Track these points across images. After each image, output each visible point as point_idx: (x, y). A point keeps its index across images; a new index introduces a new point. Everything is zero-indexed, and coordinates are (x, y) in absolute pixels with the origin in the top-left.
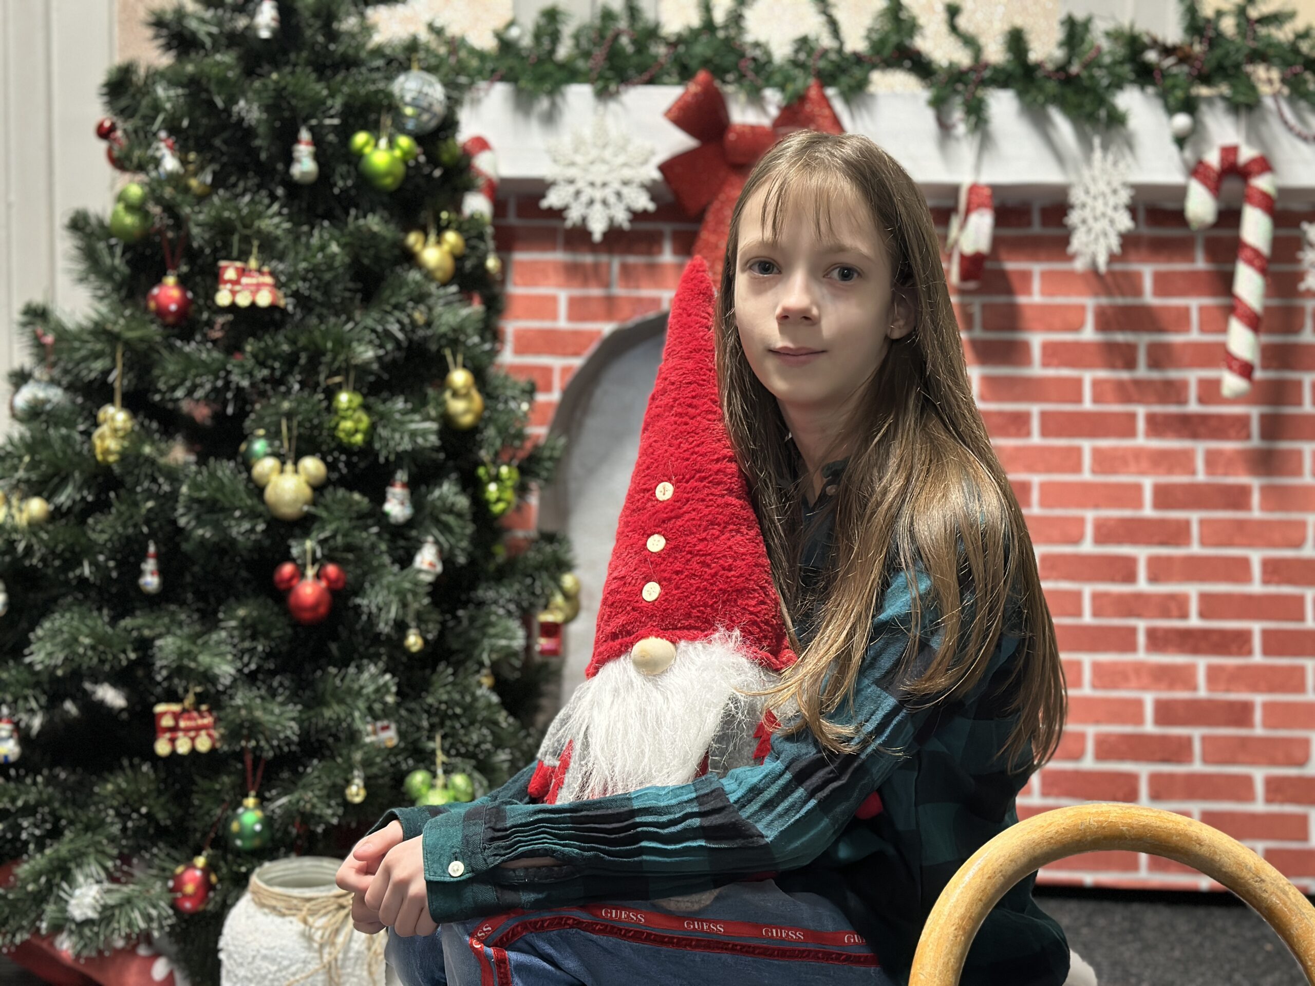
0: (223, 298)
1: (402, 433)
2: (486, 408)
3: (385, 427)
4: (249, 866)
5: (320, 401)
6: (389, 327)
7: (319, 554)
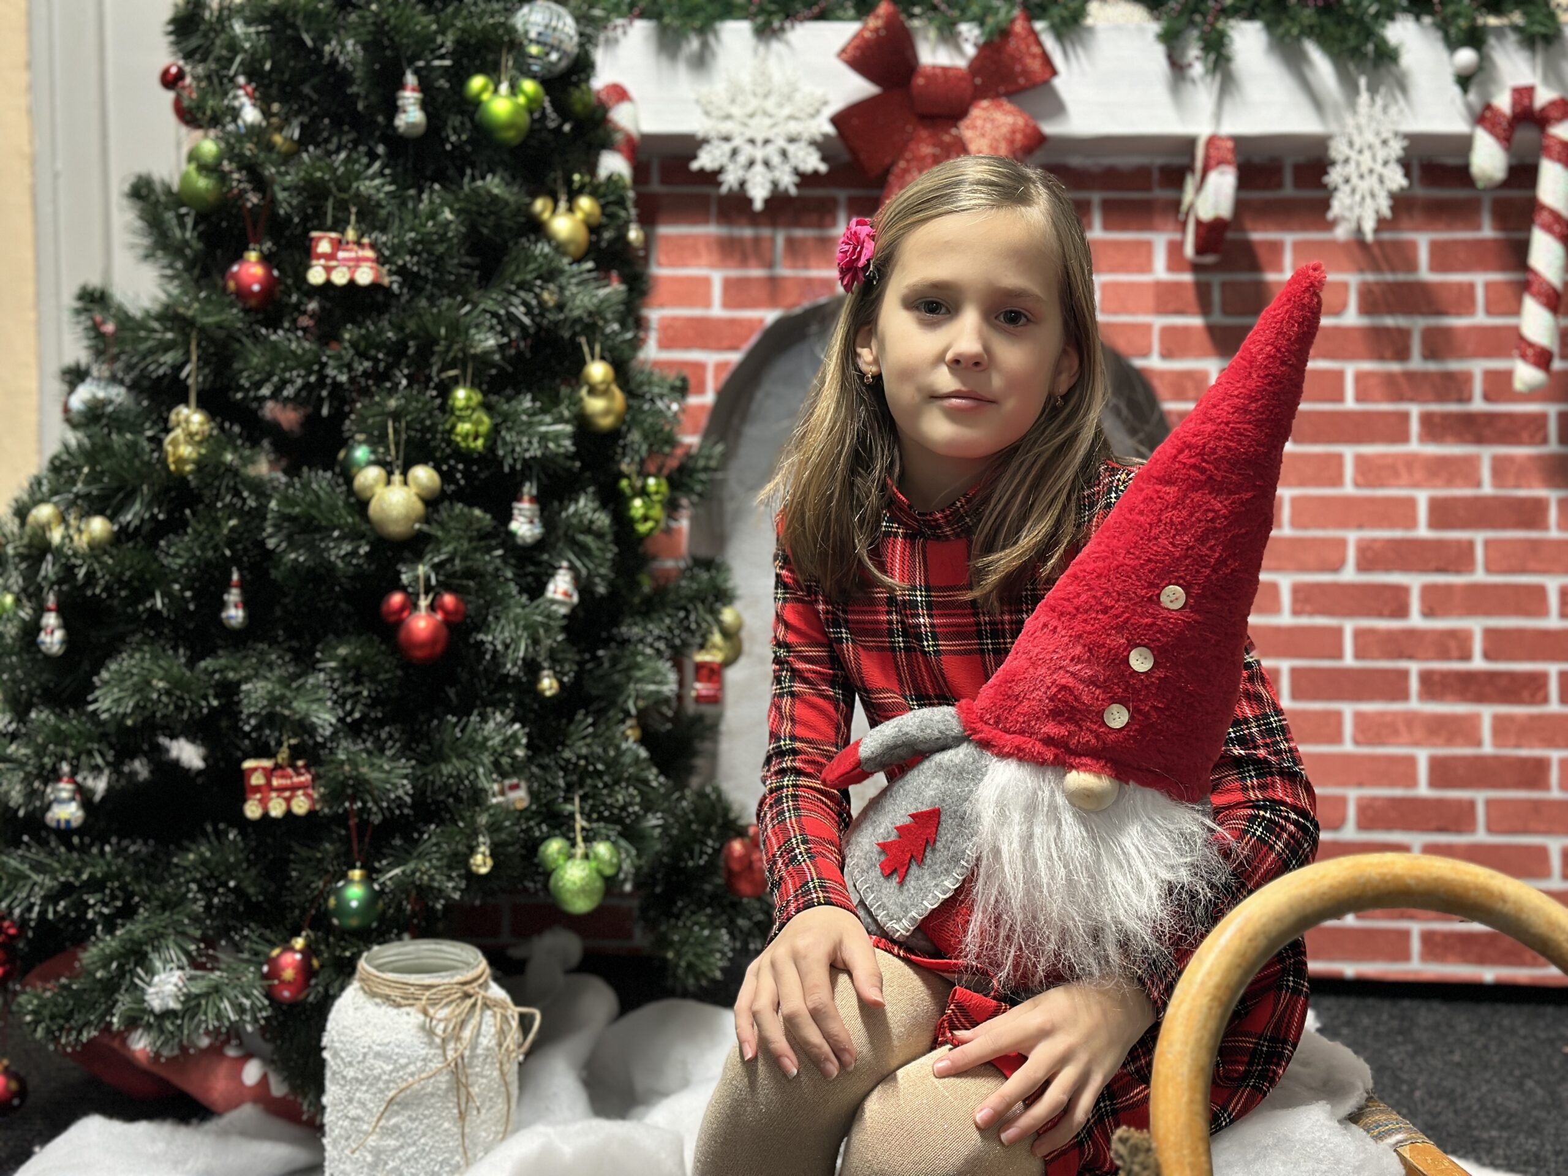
0: (316, 276)
1: (531, 436)
2: (629, 407)
3: (509, 429)
4: (355, 950)
5: (433, 398)
6: (512, 309)
7: (433, 581)
